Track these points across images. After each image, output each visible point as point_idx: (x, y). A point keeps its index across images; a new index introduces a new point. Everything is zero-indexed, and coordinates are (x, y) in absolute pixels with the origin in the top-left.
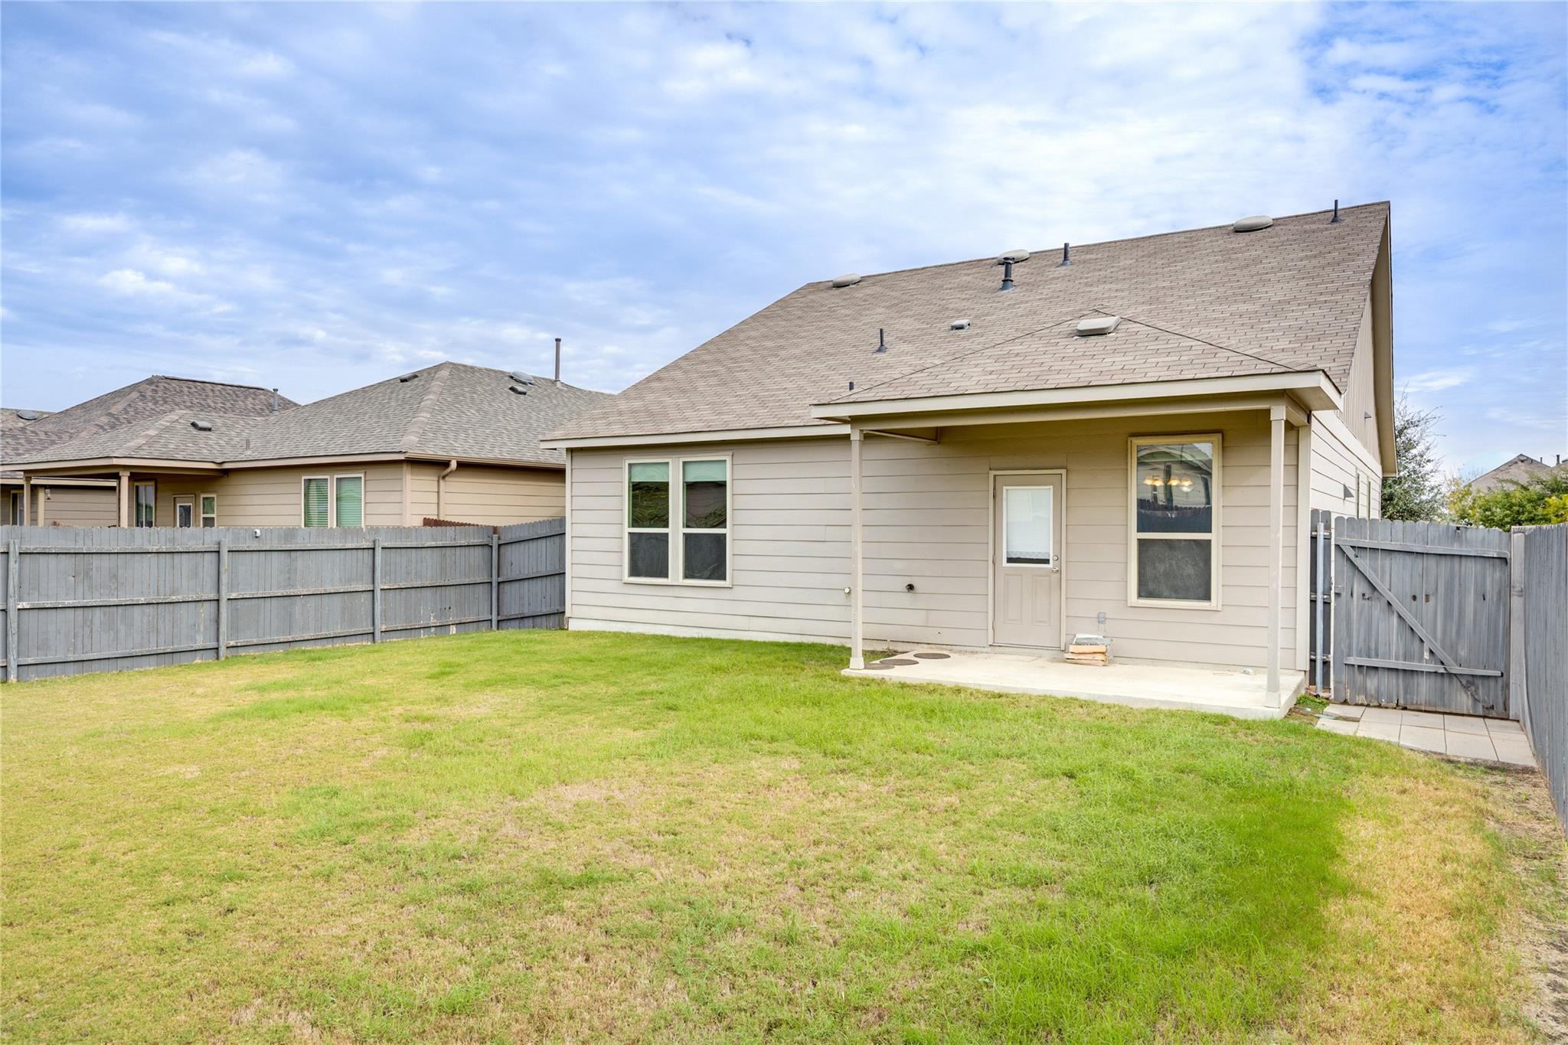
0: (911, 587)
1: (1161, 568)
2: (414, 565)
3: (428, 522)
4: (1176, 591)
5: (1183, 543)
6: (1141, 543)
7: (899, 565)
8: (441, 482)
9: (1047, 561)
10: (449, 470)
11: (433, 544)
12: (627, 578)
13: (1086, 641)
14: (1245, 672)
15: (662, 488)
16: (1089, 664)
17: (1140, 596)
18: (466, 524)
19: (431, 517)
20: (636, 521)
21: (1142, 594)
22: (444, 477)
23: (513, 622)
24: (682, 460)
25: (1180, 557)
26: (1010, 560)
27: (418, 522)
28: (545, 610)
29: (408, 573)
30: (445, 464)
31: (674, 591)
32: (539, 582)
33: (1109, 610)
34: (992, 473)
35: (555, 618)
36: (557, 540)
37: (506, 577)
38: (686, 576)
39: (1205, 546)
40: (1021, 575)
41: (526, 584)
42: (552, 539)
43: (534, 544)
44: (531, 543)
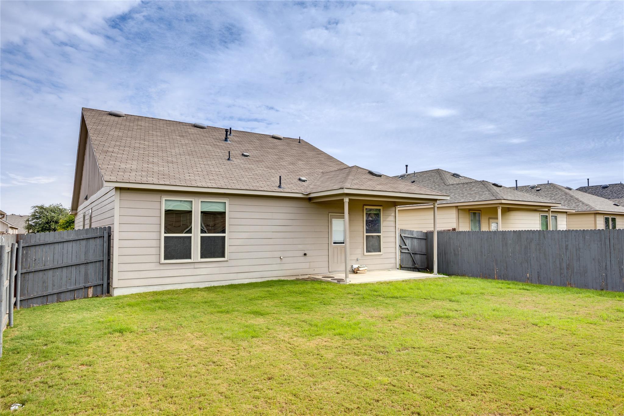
0: (305, 254)
1: (371, 243)
4: (374, 250)
5: (376, 236)
6: (367, 236)
7: (300, 247)
9: (342, 243)
12: (163, 261)
13: (361, 267)
15: (188, 213)
21: (367, 251)
24: (200, 200)
25: (374, 240)
26: (334, 243)
28: (70, 288)
31: (197, 266)
32: (65, 270)
33: (359, 257)
34: (330, 214)
35: (89, 290)
36: (84, 243)
37: (28, 269)
38: (202, 257)
39: (379, 237)
40: (337, 248)
41: (51, 272)
42: (78, 242)
43: (60, 245)
44: (56, 245)
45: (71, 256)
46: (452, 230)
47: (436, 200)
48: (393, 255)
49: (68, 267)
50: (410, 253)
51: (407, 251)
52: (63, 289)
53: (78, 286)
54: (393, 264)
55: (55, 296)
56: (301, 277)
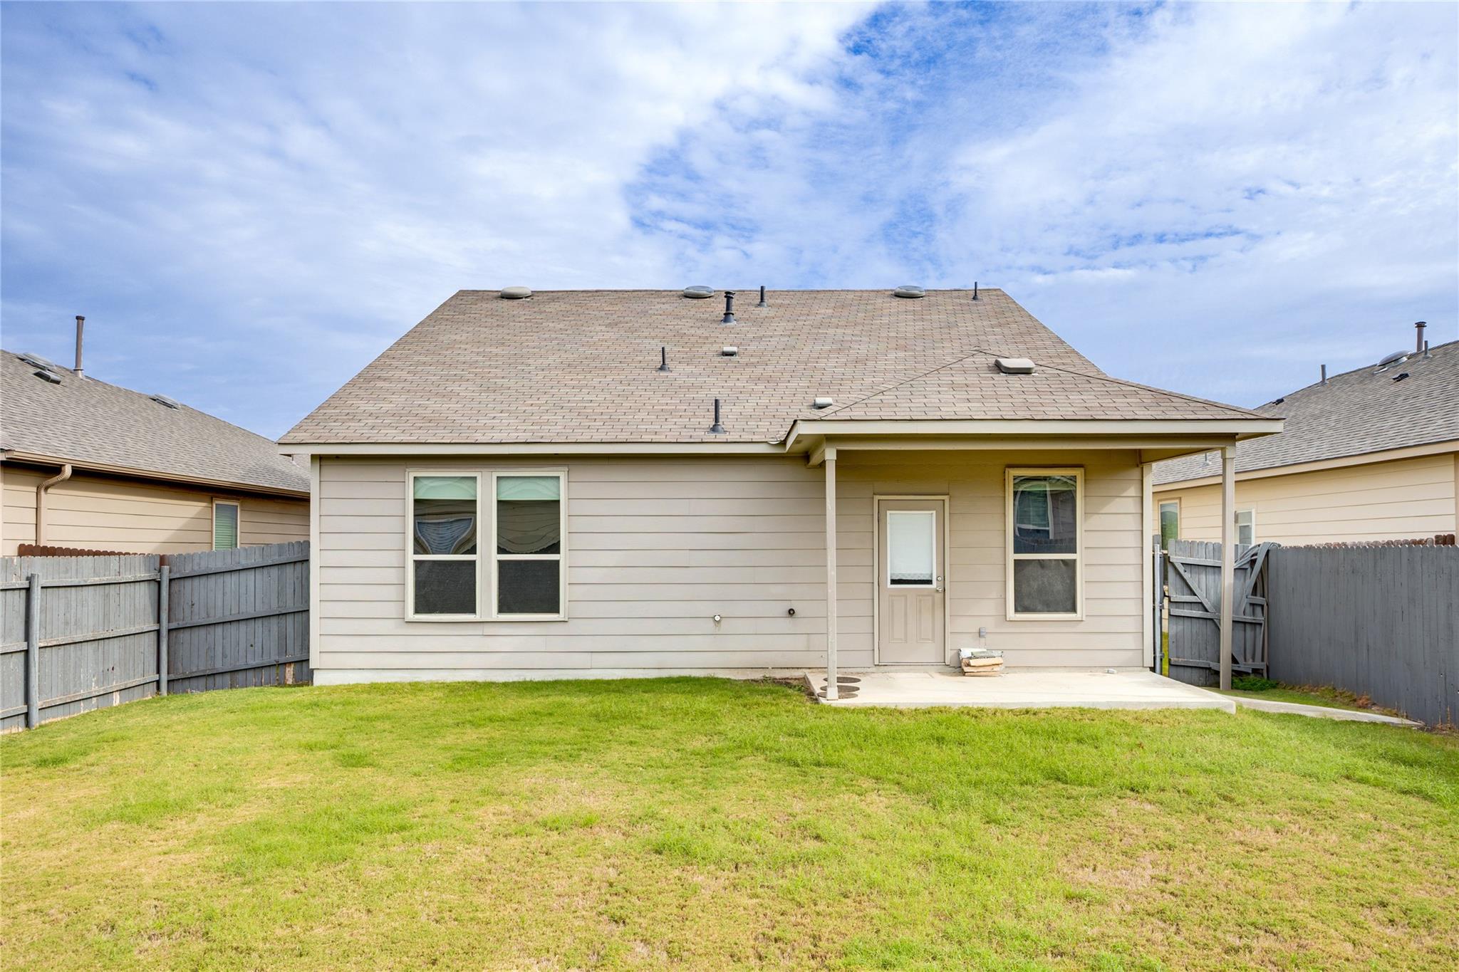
0: (791, 612)
1: (1035, 585)
2: (73, 611)
3: (24, 551)
4: (1048, 606)
5: (1053, 562)
6: (1018, 563)
7: (774, 591)
8: (43, 493)
9: (929, 582)
10: (59, 478)
11: (97, 580)
12: (410, 614)
13: (983, 655)
14: (1108, 672)
15: (467, 508)
16: (985, 676)
17: (1016, 611)
18: (105, 553)
19: (27, 543)
20: (420, 547)
21: (1019, 609)
22: (46, 489)
23: (194, 682)
24: (495, 475)
25: (1050, 575)
26: (894, 582)
27: (12, 550)
28: (253, 663)
29: (67, 623)
30: (55, 470)
31: (489, 630)
32: (243, 626)
33: (989, 624)
34: (877, 498)
35: (288, 669)
36: (274, 571)
37: (180, 623)
38: (501, 610)
39: (1071, 565)
40: (906, 596)
41: (219, 629)
42: (265, 570)
43: (235, 577)
44: (227, 577)
45: (253, 599)
46: (1437, 542)
47: (1231, 438)
48: (1131, 625)
49: (248, 621)
50: (1212, 619)
51: (1197, 613)
52: (241, 664)
53: (266, 661)
54: (1130, 653)
55: (228, 677)
56: (779, 675)
